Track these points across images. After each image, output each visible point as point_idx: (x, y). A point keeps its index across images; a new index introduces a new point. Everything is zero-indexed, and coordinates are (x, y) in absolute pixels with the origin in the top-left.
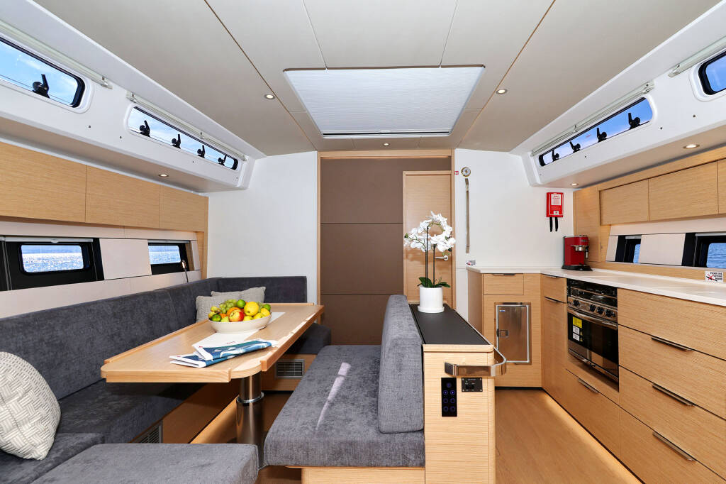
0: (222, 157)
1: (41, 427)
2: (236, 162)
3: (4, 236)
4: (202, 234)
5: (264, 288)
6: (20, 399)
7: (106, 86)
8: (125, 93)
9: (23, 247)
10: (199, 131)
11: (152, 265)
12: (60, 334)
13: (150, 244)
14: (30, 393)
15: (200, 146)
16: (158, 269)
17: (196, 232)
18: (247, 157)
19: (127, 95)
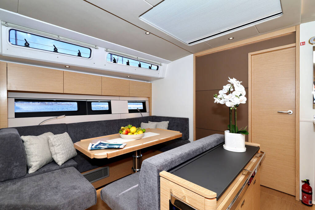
0: (150, 65)
1: (62, 156)
2: (158, 67)
3: (87, 100)
4: (149, 98)
5: (168, 122)
6: (57, 146)
7: (96, 49)
8: (104, 49)
9: (92, 103)
10: (136, 57)
11: (129, 110)
12: (87, 129)
13: (128, 102)
14: (61, 145)
15: (138, 63)
16: (131, 111)
17: (148, 97)
18: (162, 64)
19: (105, 50)
